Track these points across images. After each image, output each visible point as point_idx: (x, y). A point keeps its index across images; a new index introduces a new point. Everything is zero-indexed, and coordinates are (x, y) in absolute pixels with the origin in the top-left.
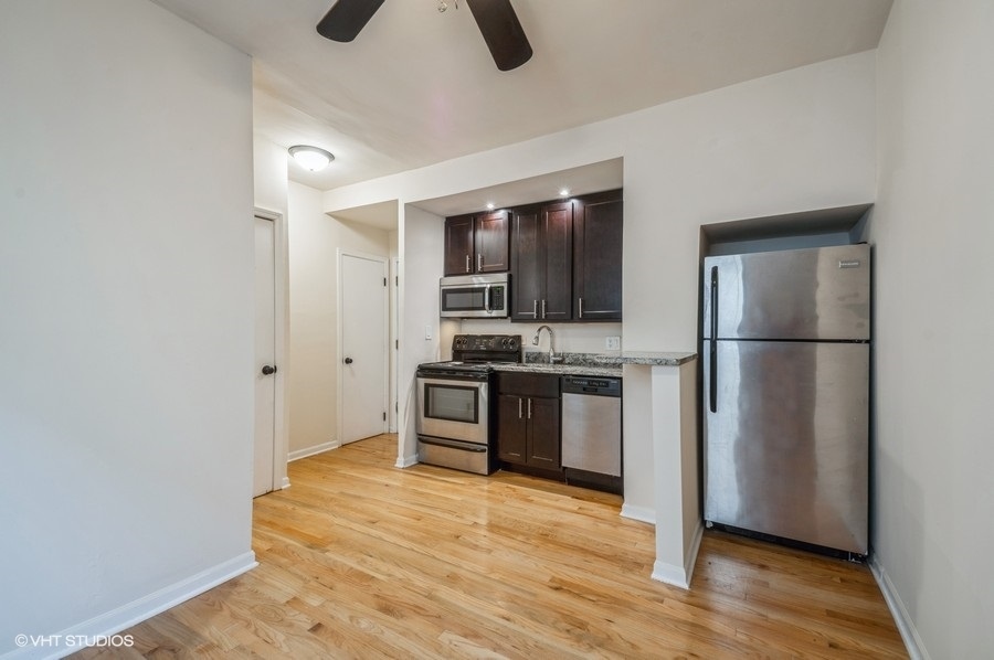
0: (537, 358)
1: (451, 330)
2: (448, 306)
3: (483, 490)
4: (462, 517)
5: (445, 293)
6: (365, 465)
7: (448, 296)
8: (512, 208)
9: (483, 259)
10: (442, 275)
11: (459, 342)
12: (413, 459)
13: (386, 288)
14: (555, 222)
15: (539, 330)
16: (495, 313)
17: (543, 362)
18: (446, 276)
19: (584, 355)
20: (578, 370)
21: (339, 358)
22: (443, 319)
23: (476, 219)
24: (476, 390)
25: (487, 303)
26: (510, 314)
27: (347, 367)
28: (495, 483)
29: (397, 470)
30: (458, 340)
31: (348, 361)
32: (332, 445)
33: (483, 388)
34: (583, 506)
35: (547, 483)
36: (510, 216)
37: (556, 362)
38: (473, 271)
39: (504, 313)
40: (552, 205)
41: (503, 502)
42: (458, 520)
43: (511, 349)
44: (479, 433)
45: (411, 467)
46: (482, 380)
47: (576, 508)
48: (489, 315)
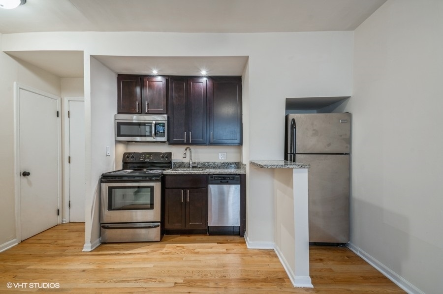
0: (181, 165)
1: (122, 149)
2: (122, 133)
3: (163, 254)
4: (163, 282)
5: (119, 125)
6: (52, 256)
7: (122, 127)
8: (168, 76)
9: (148, 105)
10: (115, 112)
11: (128, 157)
12: (97, 242)
13: (59, 119)
14: (196, 89)
15: (186, 149)
16: (159, 139)
17: (185, 167)
18: (118, 113)
19: (208, 163)
20: (217, 171)
21: (16, 171)
22: (117, 142)
23: (142, 80)
24: (152, 188)
25: (153, 132)
26: (168, 140)
27: (24, 179)
28: (168, 246)
29: (86, 254)
30: (126, 156)
31: (26, 174)
32: (13, 243)
33: (157, 186)
34: (228, 248)
35: (198, 238)
36: (167, 81)
37: (193, 167)
38: (141, 112)
39: (164, 139)
40: (194, 79)
41: (182, 259)
42: (162, 285)
43: (167, 161)
44: (153, 215)
45: (97, 249)
46: (156, 181)
47: (225, 250)
48: (155, 140)
